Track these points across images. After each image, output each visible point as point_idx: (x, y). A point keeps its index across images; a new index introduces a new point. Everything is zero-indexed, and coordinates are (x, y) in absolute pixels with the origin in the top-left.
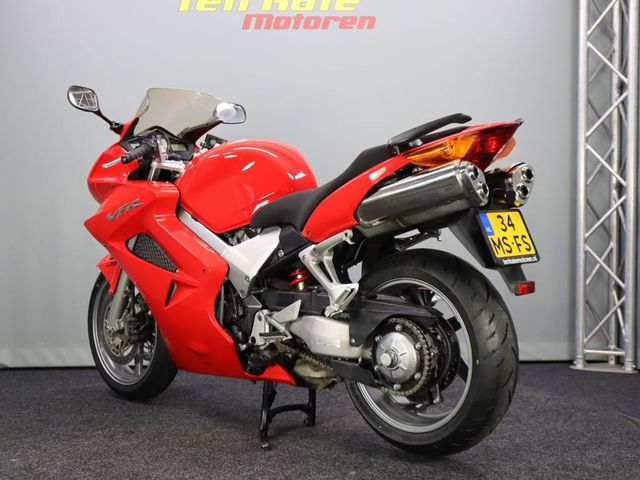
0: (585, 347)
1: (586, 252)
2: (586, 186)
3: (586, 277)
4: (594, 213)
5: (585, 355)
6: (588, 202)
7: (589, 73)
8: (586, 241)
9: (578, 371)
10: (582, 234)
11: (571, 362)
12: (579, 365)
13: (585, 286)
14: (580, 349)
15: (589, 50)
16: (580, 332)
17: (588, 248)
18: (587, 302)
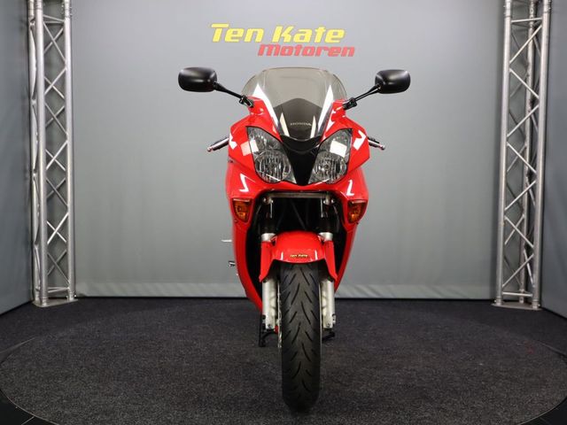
0: (503, 290)
1: (505, 221)
2: (506, 173)
3: (505, 239)
4: (511, 193)
5: (503, 296)
6: (507, 185)
7: (510, 91)
8: (505, 213)
9: (498, 307)
10: (503, 207)
11: (492, 301)
12: (499, 304)
13: (504, 246)
14: (499, 292)
15: (510, 74)
16: (500, 279)
17: (506, 218)
18: (505, 258)
